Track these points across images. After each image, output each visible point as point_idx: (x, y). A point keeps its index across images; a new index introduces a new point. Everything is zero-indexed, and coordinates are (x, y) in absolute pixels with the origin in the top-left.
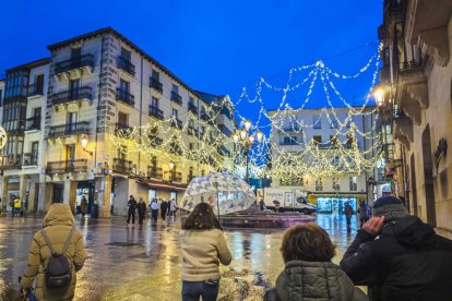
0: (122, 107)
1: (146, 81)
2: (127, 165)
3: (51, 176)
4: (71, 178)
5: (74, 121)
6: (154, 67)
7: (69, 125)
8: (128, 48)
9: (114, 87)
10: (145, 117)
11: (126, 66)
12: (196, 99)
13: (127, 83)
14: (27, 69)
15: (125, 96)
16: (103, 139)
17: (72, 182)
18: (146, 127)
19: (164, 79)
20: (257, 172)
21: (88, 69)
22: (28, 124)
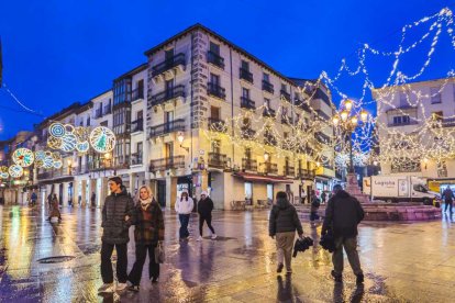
0: (214, 101)
1: (236, 72)
2: (222, 159)
3: (154, 173)
4: (171, 174)
5: (171, 120)
6: (243, 58)
7: (167, 123)
8: (216, 42)
9: (205, 82)
10: (237, 109)
11: (215, 59)
12: (288, 87)
13: (217, 77)
14: (129, 76)
15: (216, 90)
16: (197, 135)
17: (173, 178)
18: (238, 118)
19: (254, 68)
20: (362, 158)
21: (180, 67)
22: (133, 126)
